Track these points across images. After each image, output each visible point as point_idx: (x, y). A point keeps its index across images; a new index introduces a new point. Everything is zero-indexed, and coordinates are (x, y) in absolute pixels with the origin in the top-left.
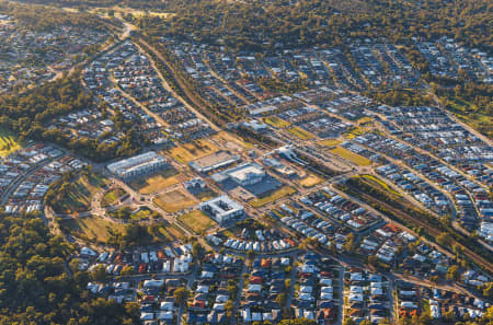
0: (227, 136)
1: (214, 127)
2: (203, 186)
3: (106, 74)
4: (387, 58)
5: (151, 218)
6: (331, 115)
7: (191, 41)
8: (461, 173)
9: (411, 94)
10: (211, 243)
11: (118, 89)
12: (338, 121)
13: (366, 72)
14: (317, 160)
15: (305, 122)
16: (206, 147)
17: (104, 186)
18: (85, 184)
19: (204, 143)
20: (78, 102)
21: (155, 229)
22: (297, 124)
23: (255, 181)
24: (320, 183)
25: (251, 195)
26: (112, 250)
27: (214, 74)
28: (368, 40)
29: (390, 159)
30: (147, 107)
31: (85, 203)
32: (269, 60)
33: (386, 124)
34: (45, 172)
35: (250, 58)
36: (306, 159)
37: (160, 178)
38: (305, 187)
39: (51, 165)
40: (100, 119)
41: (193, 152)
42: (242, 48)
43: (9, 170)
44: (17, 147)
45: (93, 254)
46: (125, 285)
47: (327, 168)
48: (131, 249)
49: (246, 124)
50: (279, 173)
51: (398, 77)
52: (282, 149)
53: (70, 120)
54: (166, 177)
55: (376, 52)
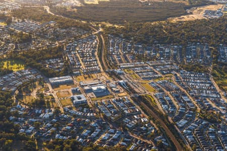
0: (104, 74)
1: (102, 70)
2: (78, 90)
3: (76, 47)
4: (202, 52)
5: (50, 99)
6: (156, 71)
7: (120, 37)
8: (192, 100)
9: (201, 67)
10: (65, 110)
11: (77, 52)
12: (157, 74)
13: (187, 57)
14: (133, 87)
15: (141, 72)
16: (92, 77)
17: (43, 86)
18: (37, 84)
19: (93, 75)
20: (56, 55)
21: (48, 102)
22: (137, 73)
23: (100, 91)
24: (126, 96)
25: (94, 96)
26: (27, 107)
27: (120, 51)
28: (198, 43)
29: (165, 91)
30: (82, 60)
31: (31, 90)
32: (148, 47)
33: (177, 78)
34: (26, 78)
35: (140, 46)
36: (129, 86)
37: (66, 86)
38: (119, 96)
39: (30, 76)
40: (60, 62)
41: (86, 78)
42: (139, 42)
43: (14, 76)
44: (22, 68)
45: (20, 107)
46: (22, 119)
47: (134, 91)
48: (34, 107)
49: (116, 70)
50: (112, 90)
51: (201, 60)
52: (121, 81)
53: (49, 61)
54: (67, 85)
55: (199, 49)
